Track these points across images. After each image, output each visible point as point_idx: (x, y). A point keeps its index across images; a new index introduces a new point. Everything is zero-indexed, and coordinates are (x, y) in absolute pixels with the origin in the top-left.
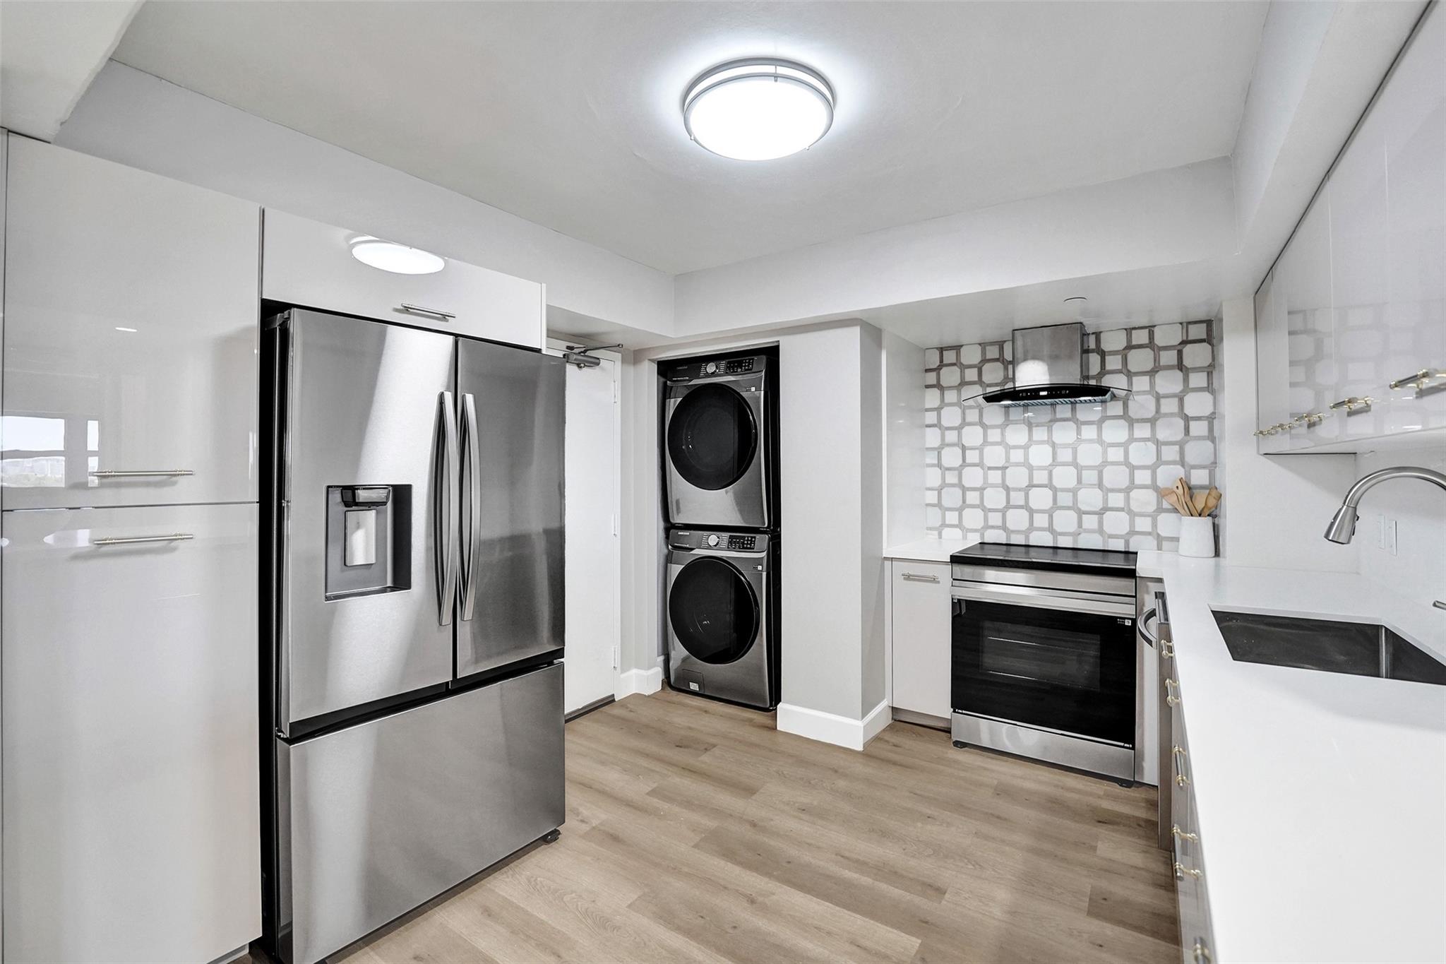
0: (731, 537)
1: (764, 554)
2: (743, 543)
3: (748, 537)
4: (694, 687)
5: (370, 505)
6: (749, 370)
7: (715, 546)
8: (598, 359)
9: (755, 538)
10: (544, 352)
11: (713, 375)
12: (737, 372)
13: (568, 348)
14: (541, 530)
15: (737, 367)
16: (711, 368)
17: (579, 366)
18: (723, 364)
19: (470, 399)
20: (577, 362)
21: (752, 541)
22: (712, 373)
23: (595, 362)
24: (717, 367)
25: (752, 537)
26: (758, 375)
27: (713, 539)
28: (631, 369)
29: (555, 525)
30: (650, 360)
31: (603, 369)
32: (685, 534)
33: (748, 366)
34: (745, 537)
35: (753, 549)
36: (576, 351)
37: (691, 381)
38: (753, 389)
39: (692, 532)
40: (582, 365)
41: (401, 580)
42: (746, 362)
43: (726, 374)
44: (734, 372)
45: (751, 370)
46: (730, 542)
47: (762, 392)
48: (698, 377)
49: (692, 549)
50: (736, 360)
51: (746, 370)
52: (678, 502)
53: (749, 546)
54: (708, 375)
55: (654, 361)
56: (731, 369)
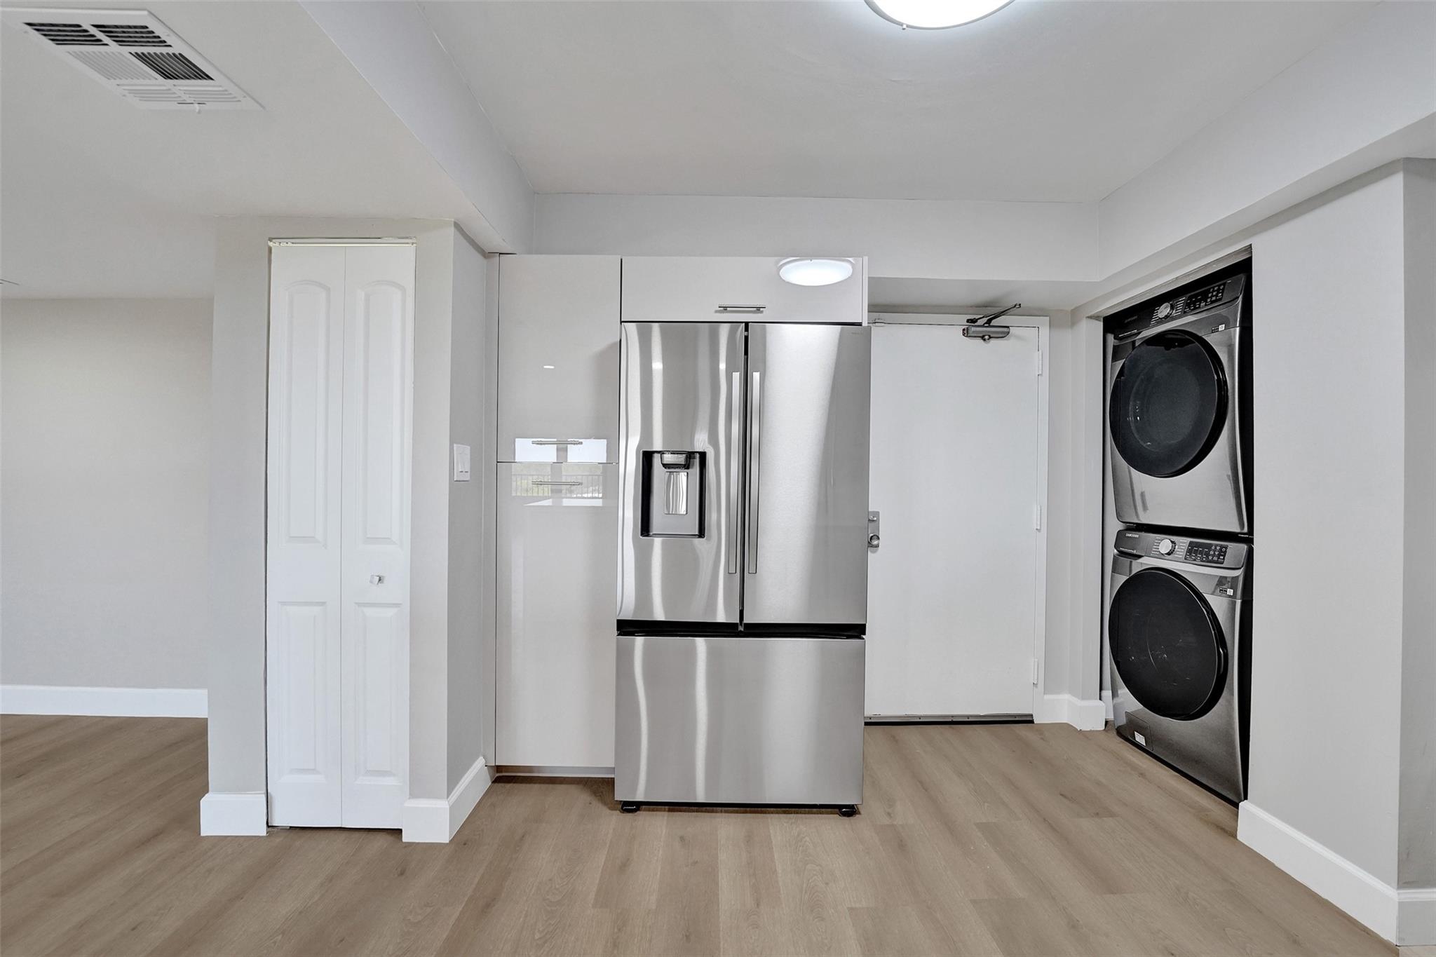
0: (1191, 543)
1: (1239, 573)
2: (1208, 555)
3: (1216, 545)
4: (1140, 739)
5: (676, 467)
6: (1218, 302)
7: (1169, 554)
8: (1008, 327)
9: (1226, 548)
10: (866, 324)
11: (1168, 318)
12: (1199, 307)
13: (969, 321)
15: (1200, 301)
16: (1164, 310)
17: (984, 340)
18: (1182, 301)
20: (981, 335)
21: (1223, 553)
22: (1167, 317)
23: (1004, 333)
24: (1172, 308)
25: (1222, 547)
26: (1231, 307)
27: (1165, 544)
28: (1064, 334)
30: (1090, 317)
31: (1018, 337)
32: (1134, 536)
33: (1217, 296)
34: (1211, 545)
35: (1222, 563)
36: (980, 322)
37: (1140, 333)
38: (1222, 327)
39: (1143, 534)
40: (987, 337)
42: (1214, 291)
43: (1185, 313)
44: (1195, 308)
45: (1220, 299)
46: (1190, 551)
47: (1238, 329)
48: (1148, 328)
49: (1140, 557)
50: (1198, 292)
51: (1212, 302)
52: (1142, 495)
53: (1215, 559)
54: (1160, 322)
55: (1095, 317)
56: (1191, 306)
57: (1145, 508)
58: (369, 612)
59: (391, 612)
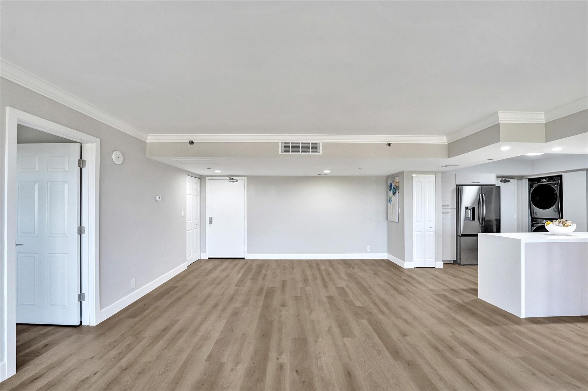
5: (469, 209)
6: (556, 181)
8: (509, 180)
10: (496, 186)
11: (545, 182)
13: (501, 179)
14: (495, 219)
15: (551, 180)
16: (544, 180)
17: (504, 183)
18: (547, 179)
19: (484, 194)
24: (545, 180)
26: (557, 182)
27: (545, 221)
28: (520, 181)
29: (498, 218)
30: (525, 179)
31: (511, 182)
32: (536, 220)
37: (537, 183)
38: (556, 185)
39: (539, 220)
41: (474, 219)
42: (554, 179)
43: (548, 182)
47: (559, 186)
48: (540, 182)
49: (538, 224)
50: (550, 178)
51: (554, 181)
52: (536, 213)
54: (542, 182)
55: (527, 179)
56: (549, 181)
57: (536, 215)
58: (429, 233)
59: (432, 233)
